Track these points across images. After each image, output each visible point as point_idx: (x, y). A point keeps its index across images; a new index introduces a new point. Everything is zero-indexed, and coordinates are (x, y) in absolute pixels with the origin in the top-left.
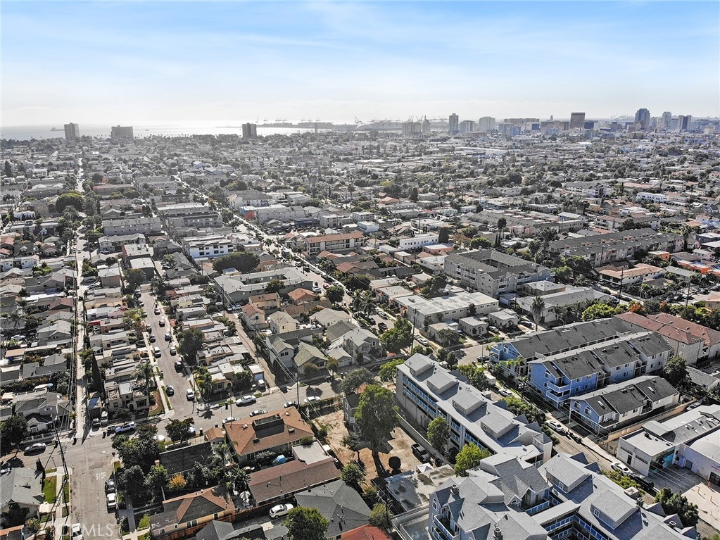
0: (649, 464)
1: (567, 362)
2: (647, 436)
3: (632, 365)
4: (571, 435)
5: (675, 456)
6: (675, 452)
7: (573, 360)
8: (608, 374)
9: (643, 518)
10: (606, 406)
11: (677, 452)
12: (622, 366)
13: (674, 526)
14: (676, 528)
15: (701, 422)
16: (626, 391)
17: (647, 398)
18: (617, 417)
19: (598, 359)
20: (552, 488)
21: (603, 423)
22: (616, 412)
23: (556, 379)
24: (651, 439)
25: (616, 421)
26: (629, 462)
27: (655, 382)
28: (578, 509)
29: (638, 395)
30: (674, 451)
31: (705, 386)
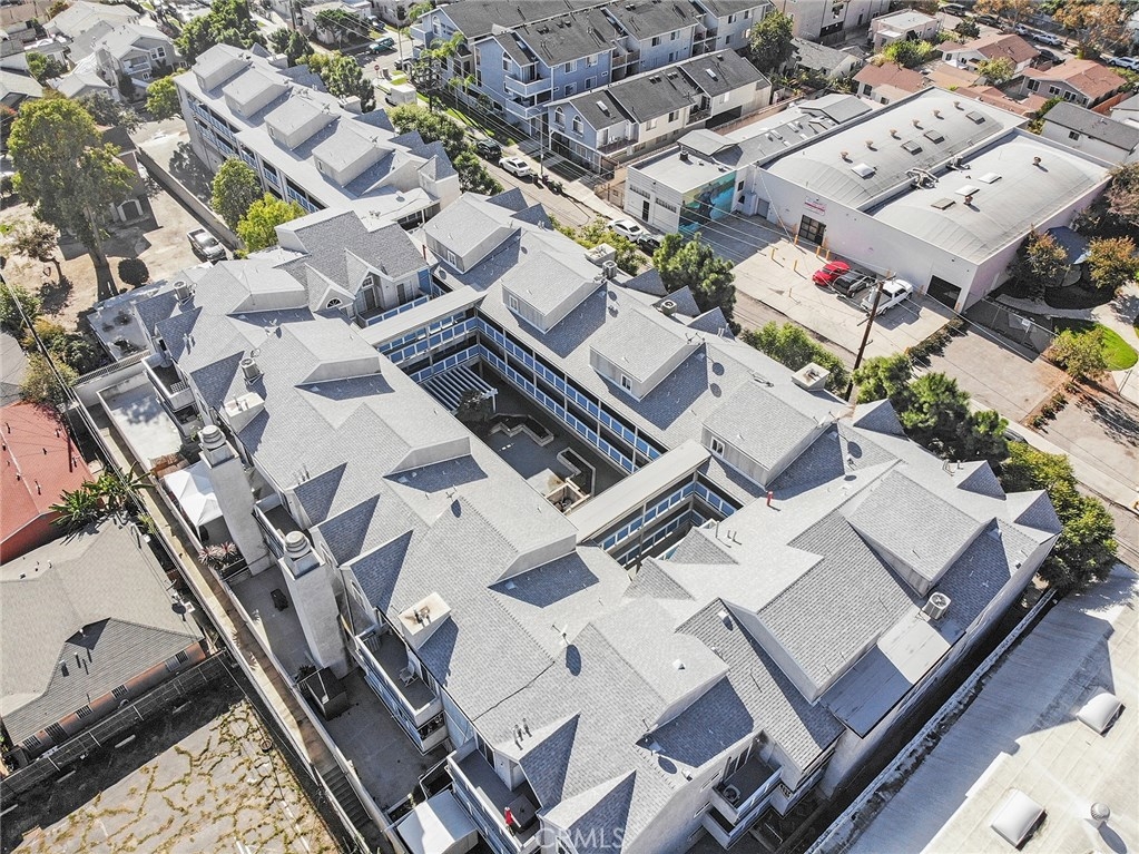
0: (678, 210)
1: (547, 31)
2: (684, 158)
3: (685, 34)
4: (545, 179)
5: (737, 194)
6: (737, 185)
7: (561, 27)
8: (634, 54)
9: (609, 302)
10: (614, 111)
11: (741, 184)
12: (664, 36)
13: (673, 310)
14: (677, 316)
15: (801, 127)
16: (658, 79)
17: (700, 91)
18: (636, 131)
19: (616, 26)
20: (436, 266)
21: (607, 148)
22: (633, 121)
23: (522, 67)
24: (690, 163)
25: (635, 141)
26: (645, 216)
27: (721, 59)
28: (480, 302)
29: (681, 85)
30: (733, 182)
31: (825, 71)
